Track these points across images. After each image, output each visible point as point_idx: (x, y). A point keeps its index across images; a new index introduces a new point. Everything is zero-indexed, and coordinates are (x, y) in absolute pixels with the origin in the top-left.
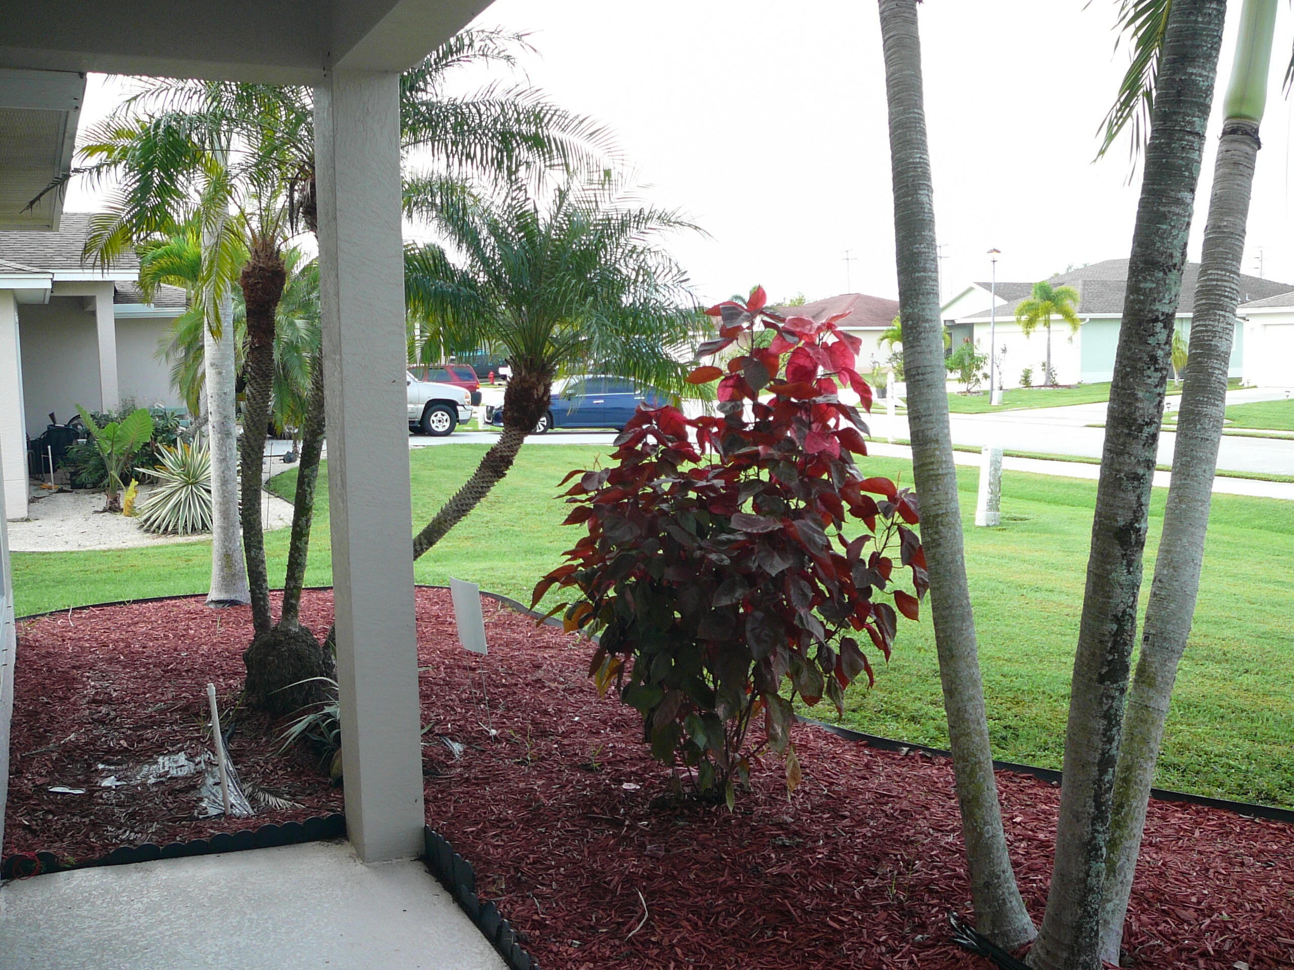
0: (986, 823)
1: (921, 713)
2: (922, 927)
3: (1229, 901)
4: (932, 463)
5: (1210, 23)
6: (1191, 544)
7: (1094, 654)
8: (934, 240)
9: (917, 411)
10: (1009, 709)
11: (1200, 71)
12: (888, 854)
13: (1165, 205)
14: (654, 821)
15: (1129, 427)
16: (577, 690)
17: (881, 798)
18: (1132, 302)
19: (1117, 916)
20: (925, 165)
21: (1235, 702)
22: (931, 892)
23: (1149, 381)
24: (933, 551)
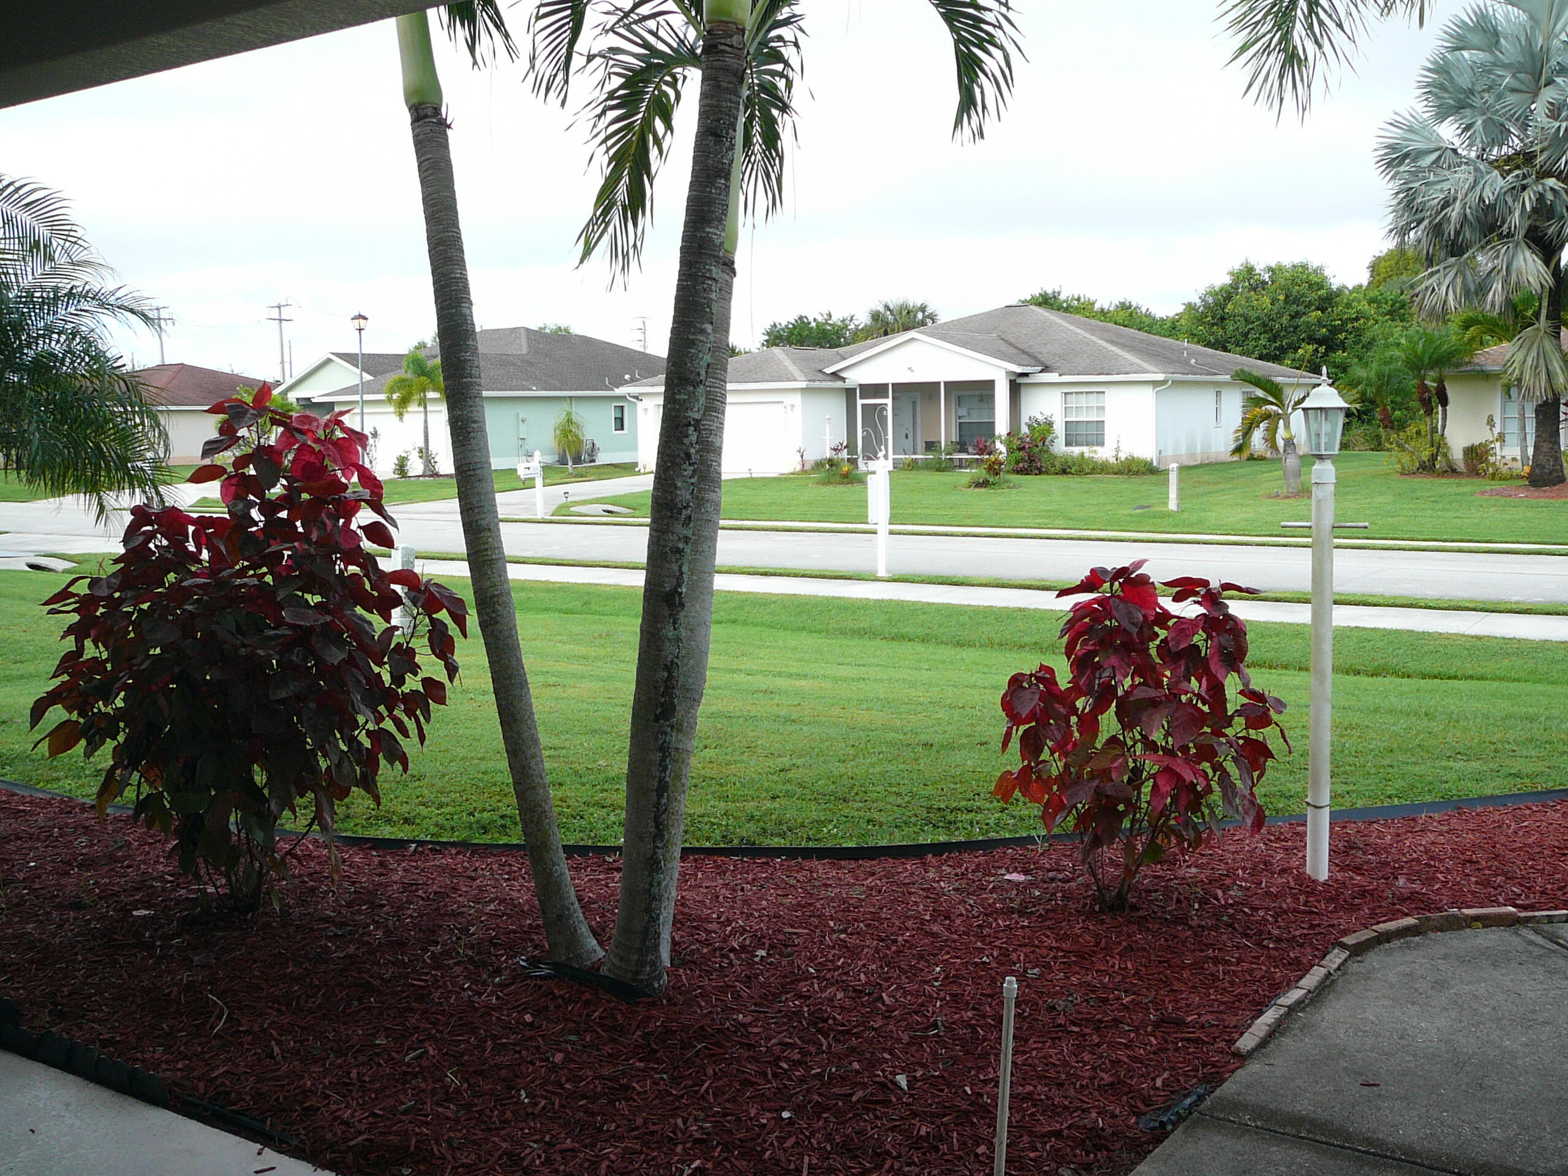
0: (554, 864)
1: (413, 814)
2: (498, 972)
3: (742, 913)
4: (486, 550)
5: (720, 194)
6: (703, 609)
7: (649, 699)
8: (476, 349)
9: (471, 503)
10: (499, 801)
11: (714, 230)
12: (441, 926)
13: (693, 334)
14: (187, 937)
15: (671, 510)
16: (13, 837)
17: (409, 887)
18: (670, 410)
19: (666, 926)
20: (464, 280)
21: (703, 772)
22: (495, 945)
23: (685, 473)
24: (491, 628)
